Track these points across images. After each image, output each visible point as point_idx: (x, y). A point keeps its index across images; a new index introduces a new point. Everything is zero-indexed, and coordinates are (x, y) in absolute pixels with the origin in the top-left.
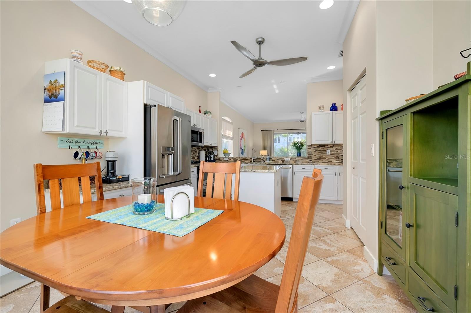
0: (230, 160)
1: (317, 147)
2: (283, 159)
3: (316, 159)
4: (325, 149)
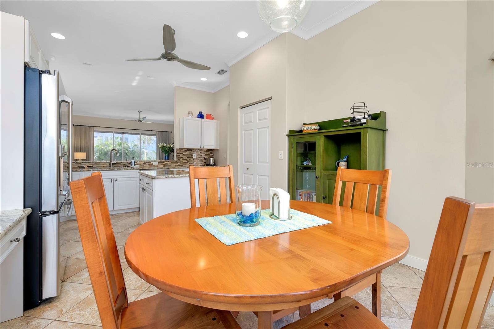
1: (185, 151)
2: (150, 164)
3: (185, 163)
4: (192, 153)
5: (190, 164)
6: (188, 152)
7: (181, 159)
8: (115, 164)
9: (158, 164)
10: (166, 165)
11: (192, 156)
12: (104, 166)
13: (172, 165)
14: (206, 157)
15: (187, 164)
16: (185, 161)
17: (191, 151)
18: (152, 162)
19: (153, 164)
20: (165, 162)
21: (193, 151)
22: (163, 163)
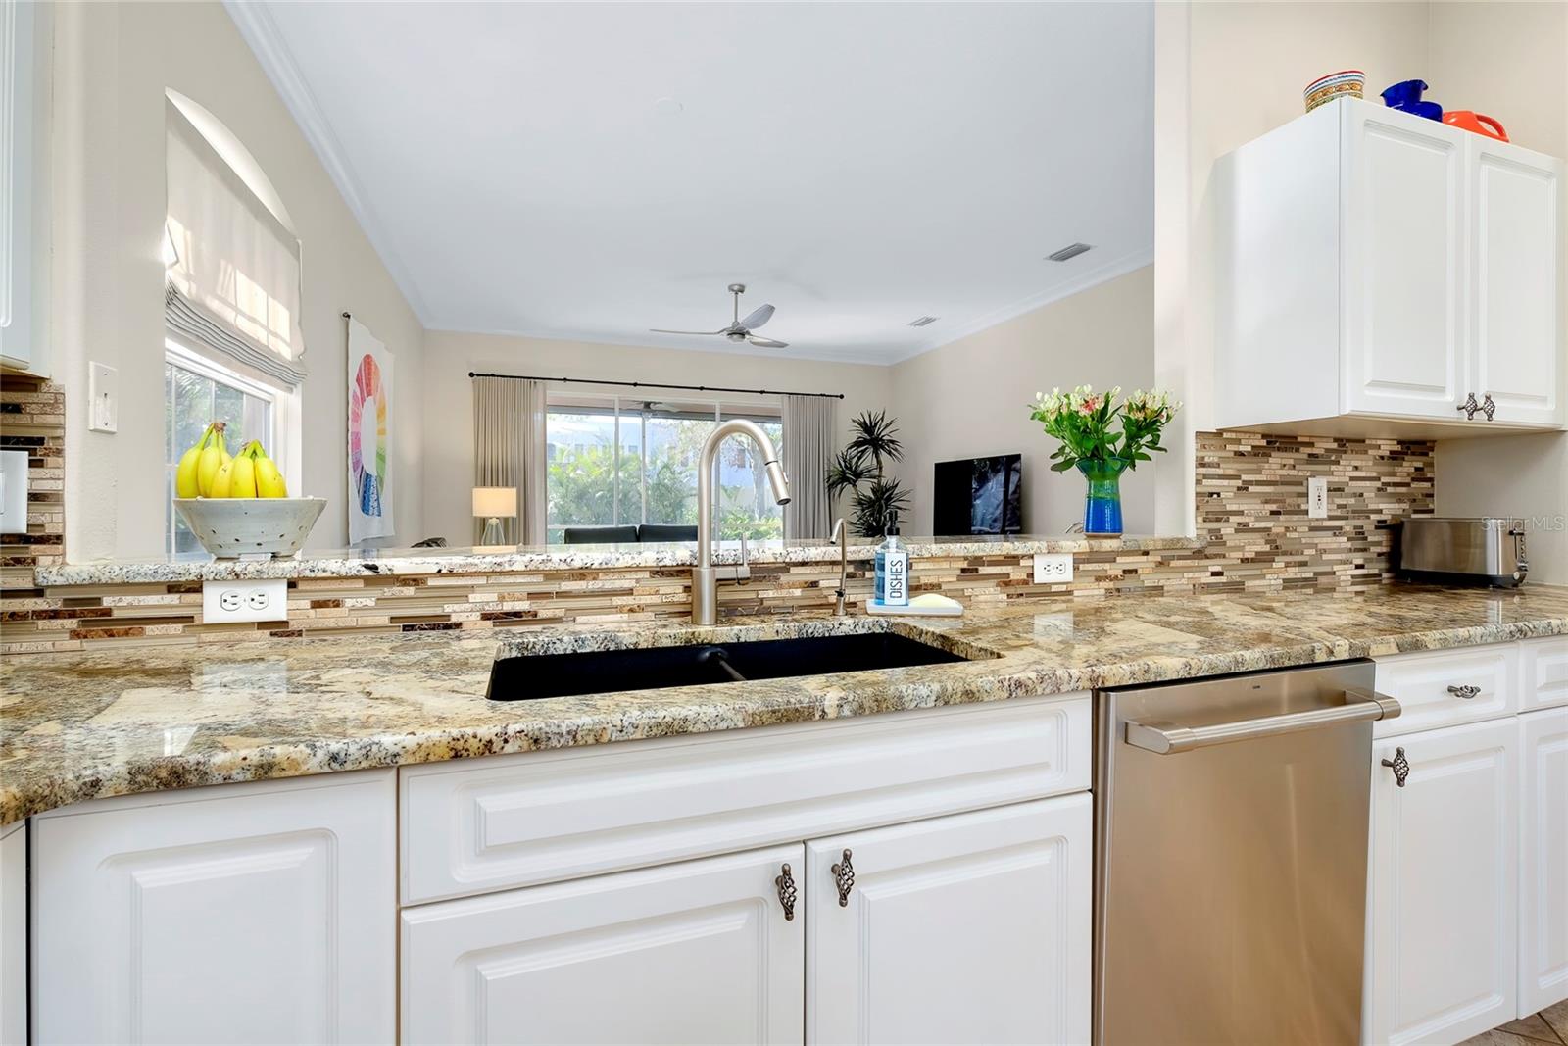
0: (328, 617)
1: (1255, 451)
2: (1017, 574)
3: (1253, 560)
4: (1301, 474)
5: (1293, 573)
6: (1276, 465)
7: (1227, 530)
8: (739, 581)
9: (1069, 576)
10: (1129, 583)
11: (1307, 495)
12: (641, 608)
13: (1173, 582)
14: (1389, 509)
15: (1271, 567)
16: (1259, 548)
17: (1297, 450)
18: (1023, 556)
19: (1031, 575)
20: (1119, 559)
21: (1310, 455)
22: (1107, 566)
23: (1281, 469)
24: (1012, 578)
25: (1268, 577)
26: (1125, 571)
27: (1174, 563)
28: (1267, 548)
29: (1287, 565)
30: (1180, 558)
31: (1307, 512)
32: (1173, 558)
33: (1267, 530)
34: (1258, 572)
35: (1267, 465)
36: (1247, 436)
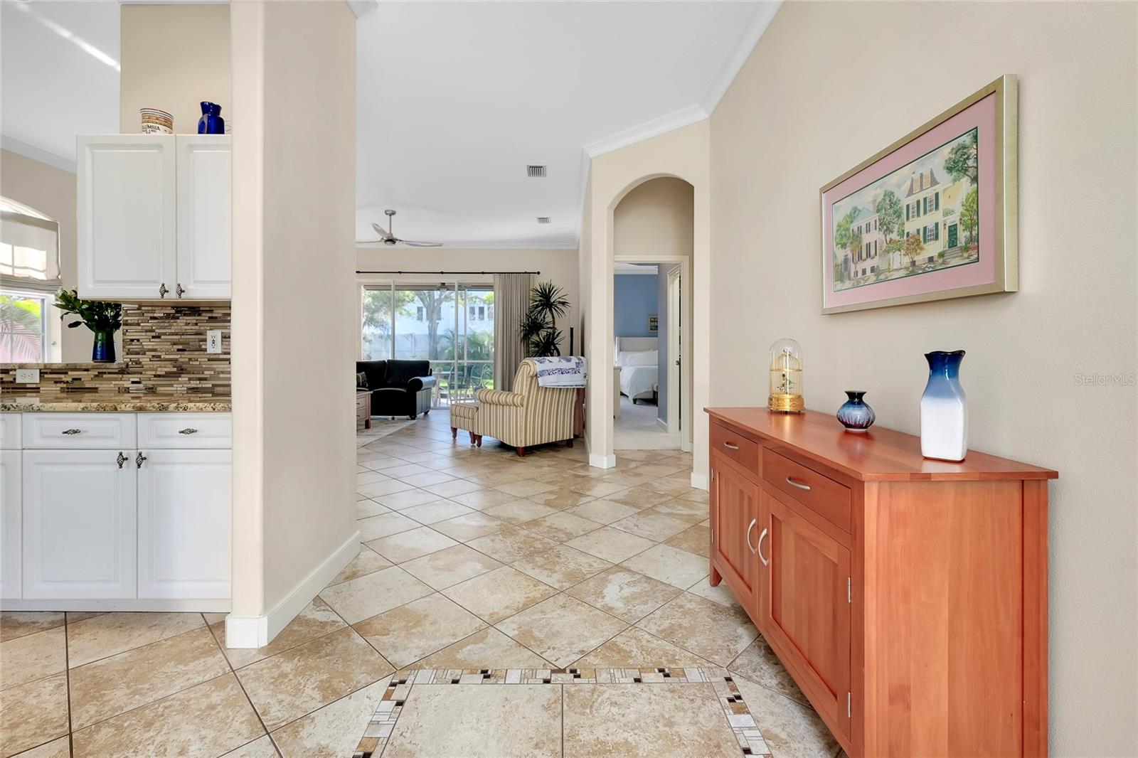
3: (163, 376)
4: (202, 328)
5: (194, 384)
6: (182, 323)
7: (145, 359)
9: (37, 380)
11: (205, 340)
13: (102, 385)
15: (178, 380)
16: (168, 370)
17: (200, 315)
18: (11, 370)
19: (15, 379)
20: (70, 373)
21: (210, 318)
22: (62, 376)
23: (186, 325)
24: (4, 380)
25: (175, 386)
26: (74, 379)
27: (105, 376)
28: (175, 369)
29: (190, 379)
30: (109, 373)
31: (205, 350)
32: (105, 373)
33: (176, 360)
34: (169, 383)
35: (175, 324)
36: (160, 308)
